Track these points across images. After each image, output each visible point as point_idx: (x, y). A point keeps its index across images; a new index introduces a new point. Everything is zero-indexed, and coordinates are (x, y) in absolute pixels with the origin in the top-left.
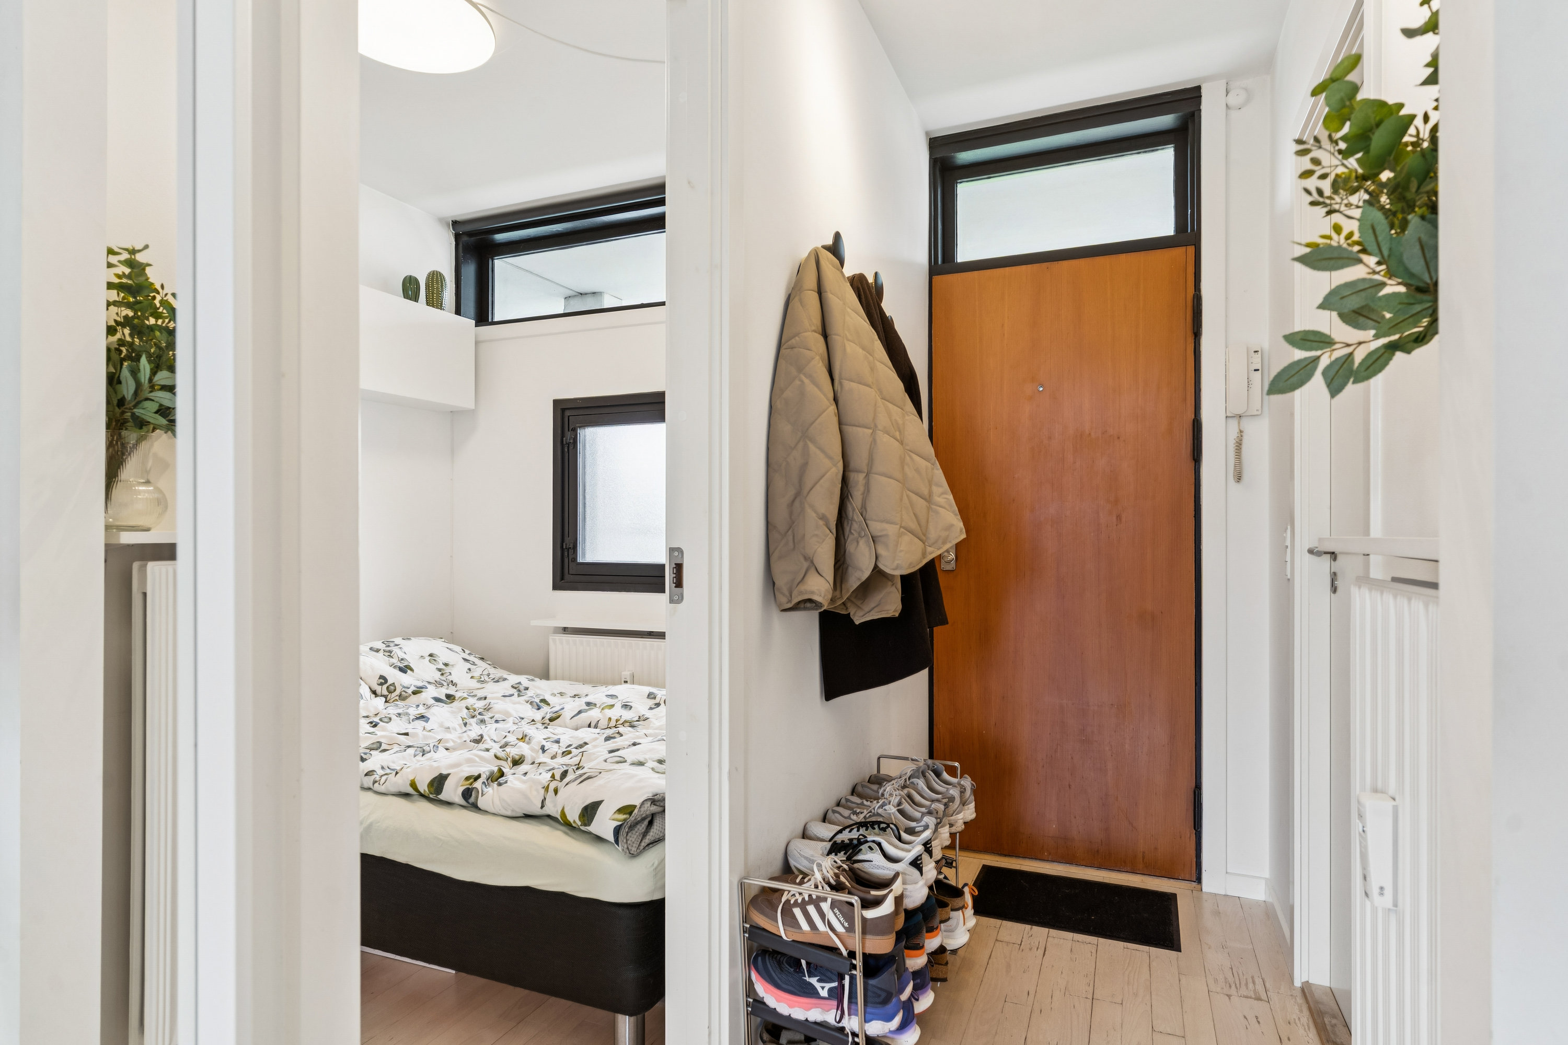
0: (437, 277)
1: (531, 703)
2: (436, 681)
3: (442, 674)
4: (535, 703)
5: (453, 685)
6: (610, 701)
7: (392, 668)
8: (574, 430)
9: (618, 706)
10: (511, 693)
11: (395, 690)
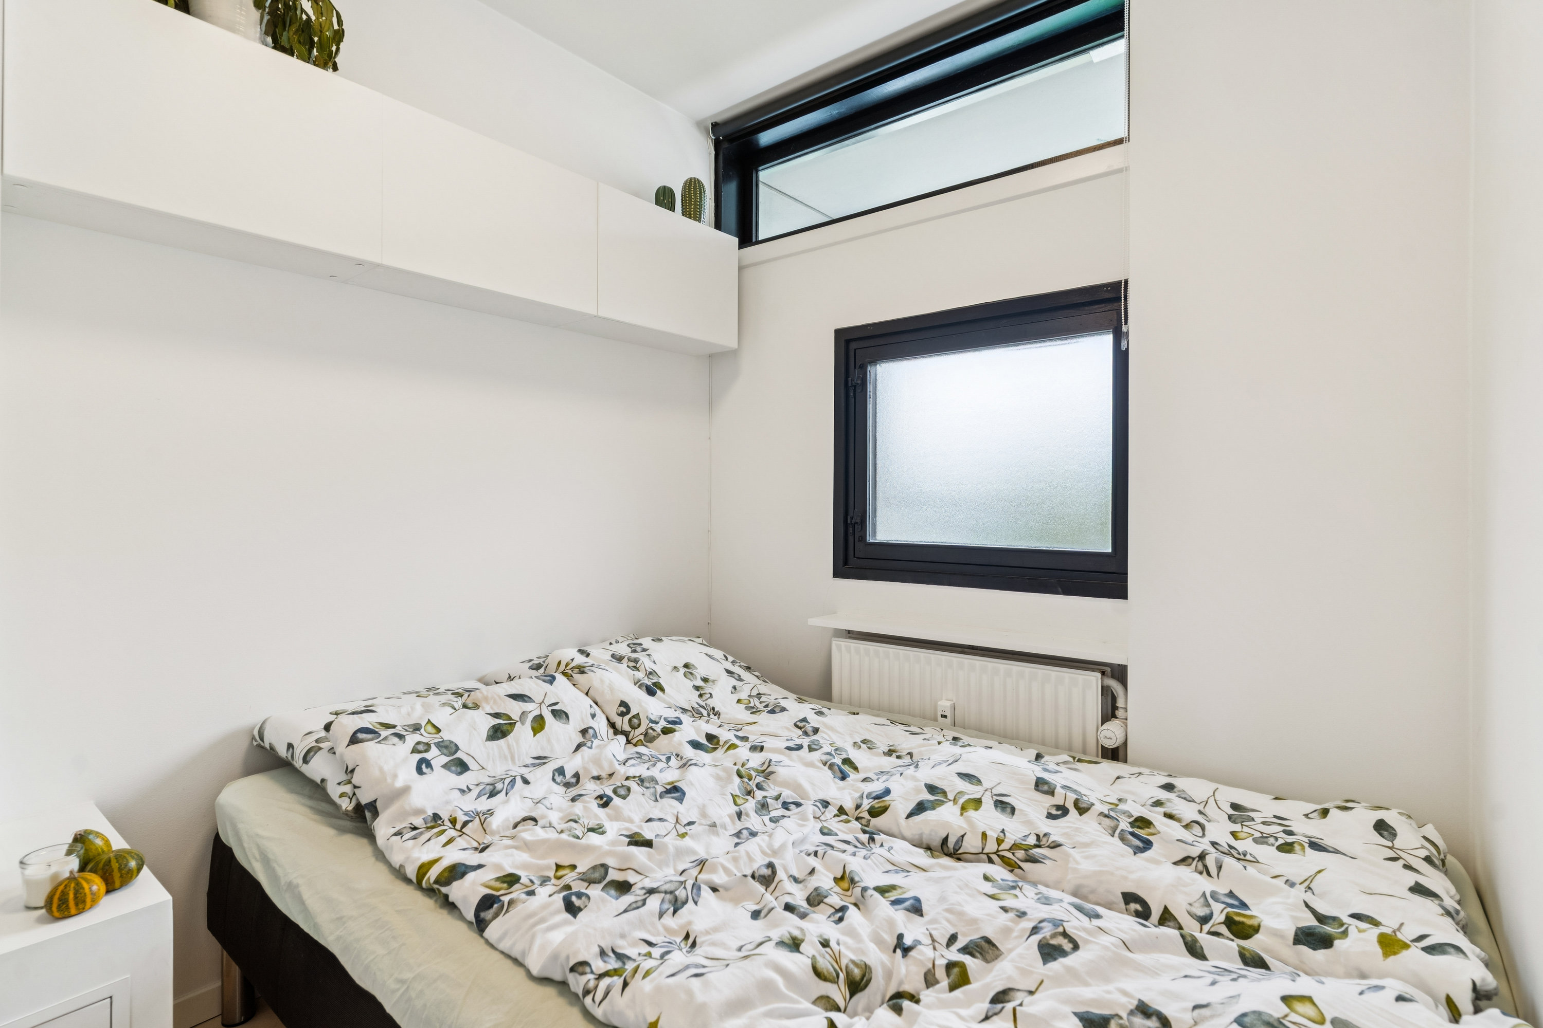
0: (695, 187)
1: (831, 767)
2: (693, 708)
3: (701, 696)
4: (836, 767)
5: (715, 715)
6: (973, 791)
7: (636, 688)
8: (863, 368)
9: (988, 803)
10: (799, 742)
11: (639, 725)
